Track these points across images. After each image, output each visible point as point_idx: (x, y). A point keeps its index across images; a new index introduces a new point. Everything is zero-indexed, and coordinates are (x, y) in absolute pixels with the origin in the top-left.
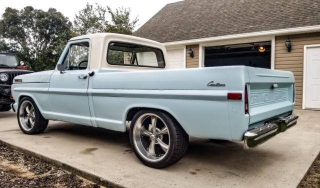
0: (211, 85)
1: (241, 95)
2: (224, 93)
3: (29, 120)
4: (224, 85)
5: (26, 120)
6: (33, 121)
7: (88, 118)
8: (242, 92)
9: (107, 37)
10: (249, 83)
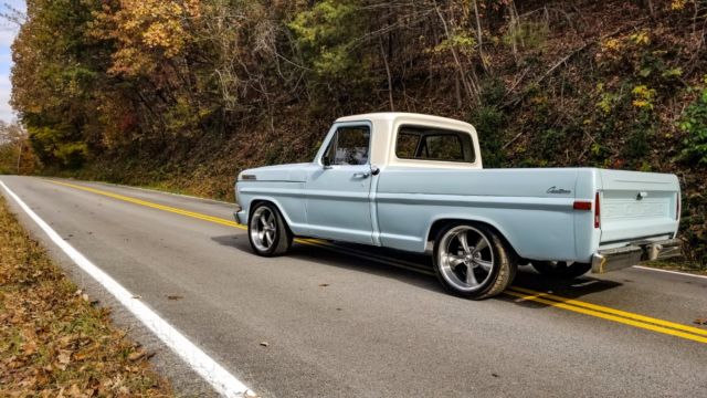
0: (553, 192)
1: (590, 204)
2: (569, 201)
3: (265, 236)
4: (569, 192)
5: (261, 236)
6: (272, 237)
7: (368, 234)
8: (593, 201)
9: (397, 119)
10: (602, 191)
